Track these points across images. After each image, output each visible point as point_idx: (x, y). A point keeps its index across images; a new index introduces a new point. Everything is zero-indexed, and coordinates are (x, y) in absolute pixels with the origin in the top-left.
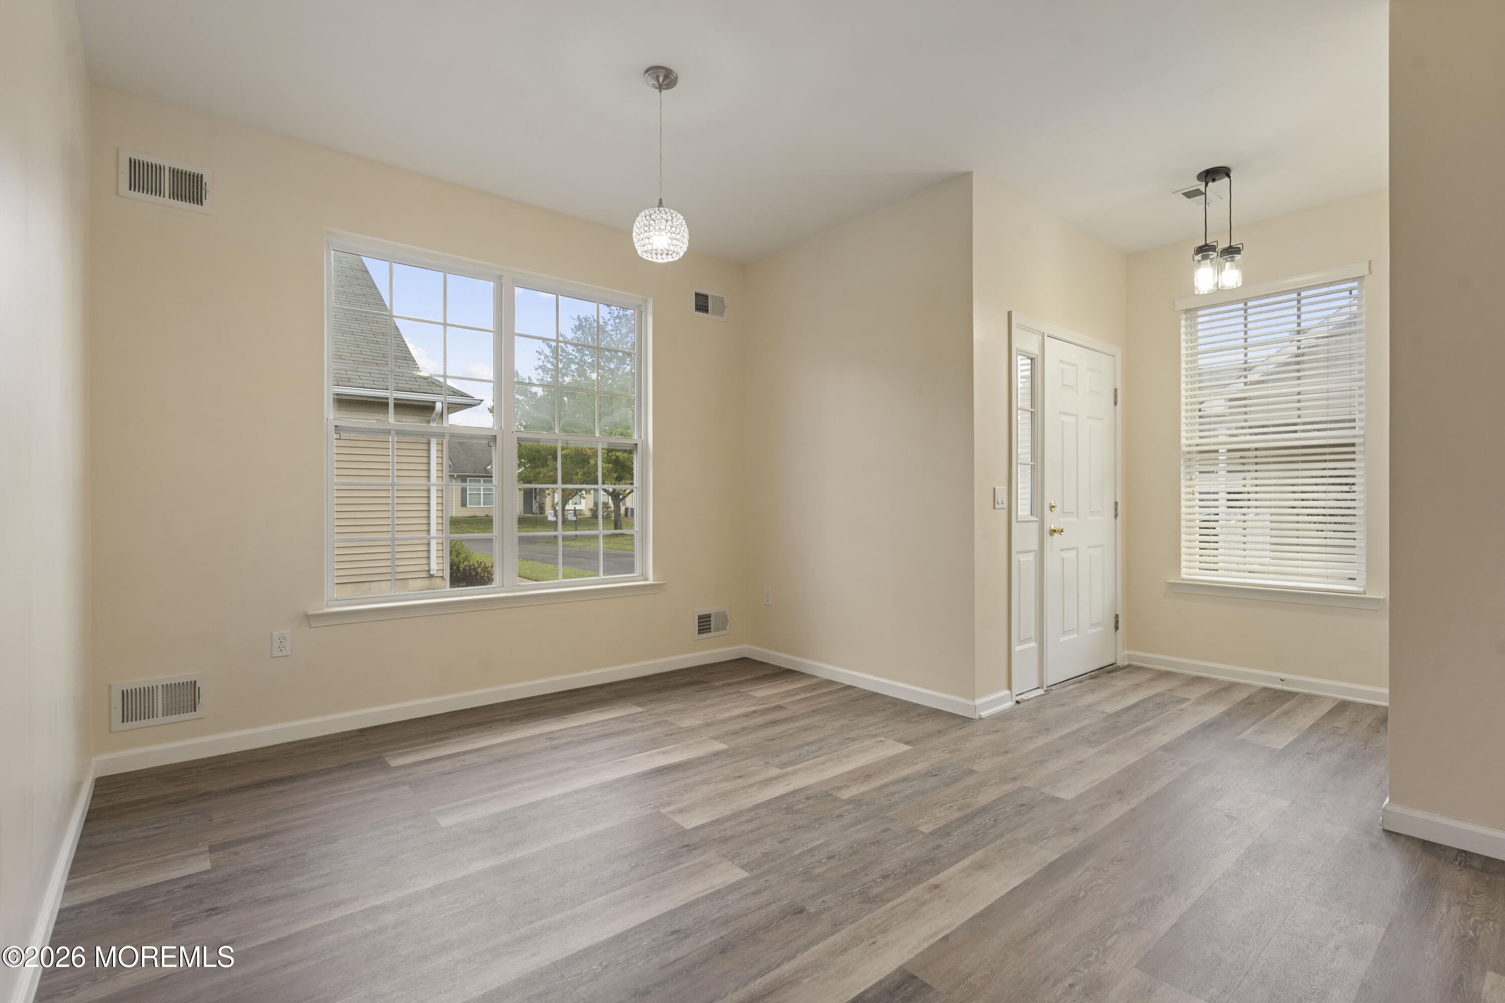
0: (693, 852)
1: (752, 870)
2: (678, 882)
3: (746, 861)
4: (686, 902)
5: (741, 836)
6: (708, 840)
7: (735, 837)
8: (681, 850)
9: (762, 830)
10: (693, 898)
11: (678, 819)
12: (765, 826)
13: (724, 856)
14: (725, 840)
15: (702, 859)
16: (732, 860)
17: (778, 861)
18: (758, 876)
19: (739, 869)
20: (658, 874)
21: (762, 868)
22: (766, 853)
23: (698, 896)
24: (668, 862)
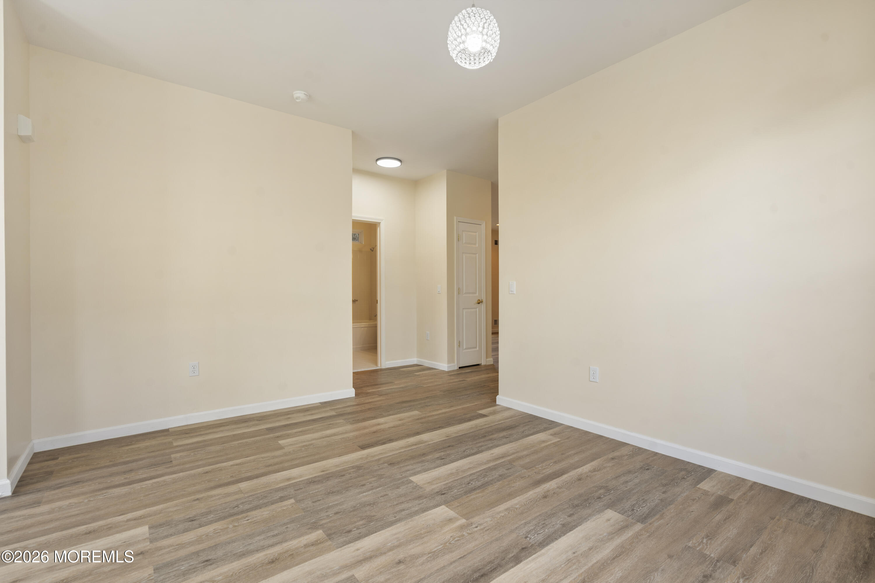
0: (439, 491)
1: (407, 480)
2: (444, 476)
3: (410, 485)
4: (439, 468)
5: (410, 500)
6: (430, 498)
7: (414, 499)
8: (445, 492)
9: (395, 503)
10: (437, 469)
11: (451, 513)
12: (393, 506)
13: (421, 488)
14: (420, 497)
15: (433, 487)
16: (417, 486)
17: (392, 484)
18: (405, 477)
19: (414, 481)
20: (456, 480)
21: (402, 481)
22: (397, 488)
23: (434, 470)
24: (451, 485)
